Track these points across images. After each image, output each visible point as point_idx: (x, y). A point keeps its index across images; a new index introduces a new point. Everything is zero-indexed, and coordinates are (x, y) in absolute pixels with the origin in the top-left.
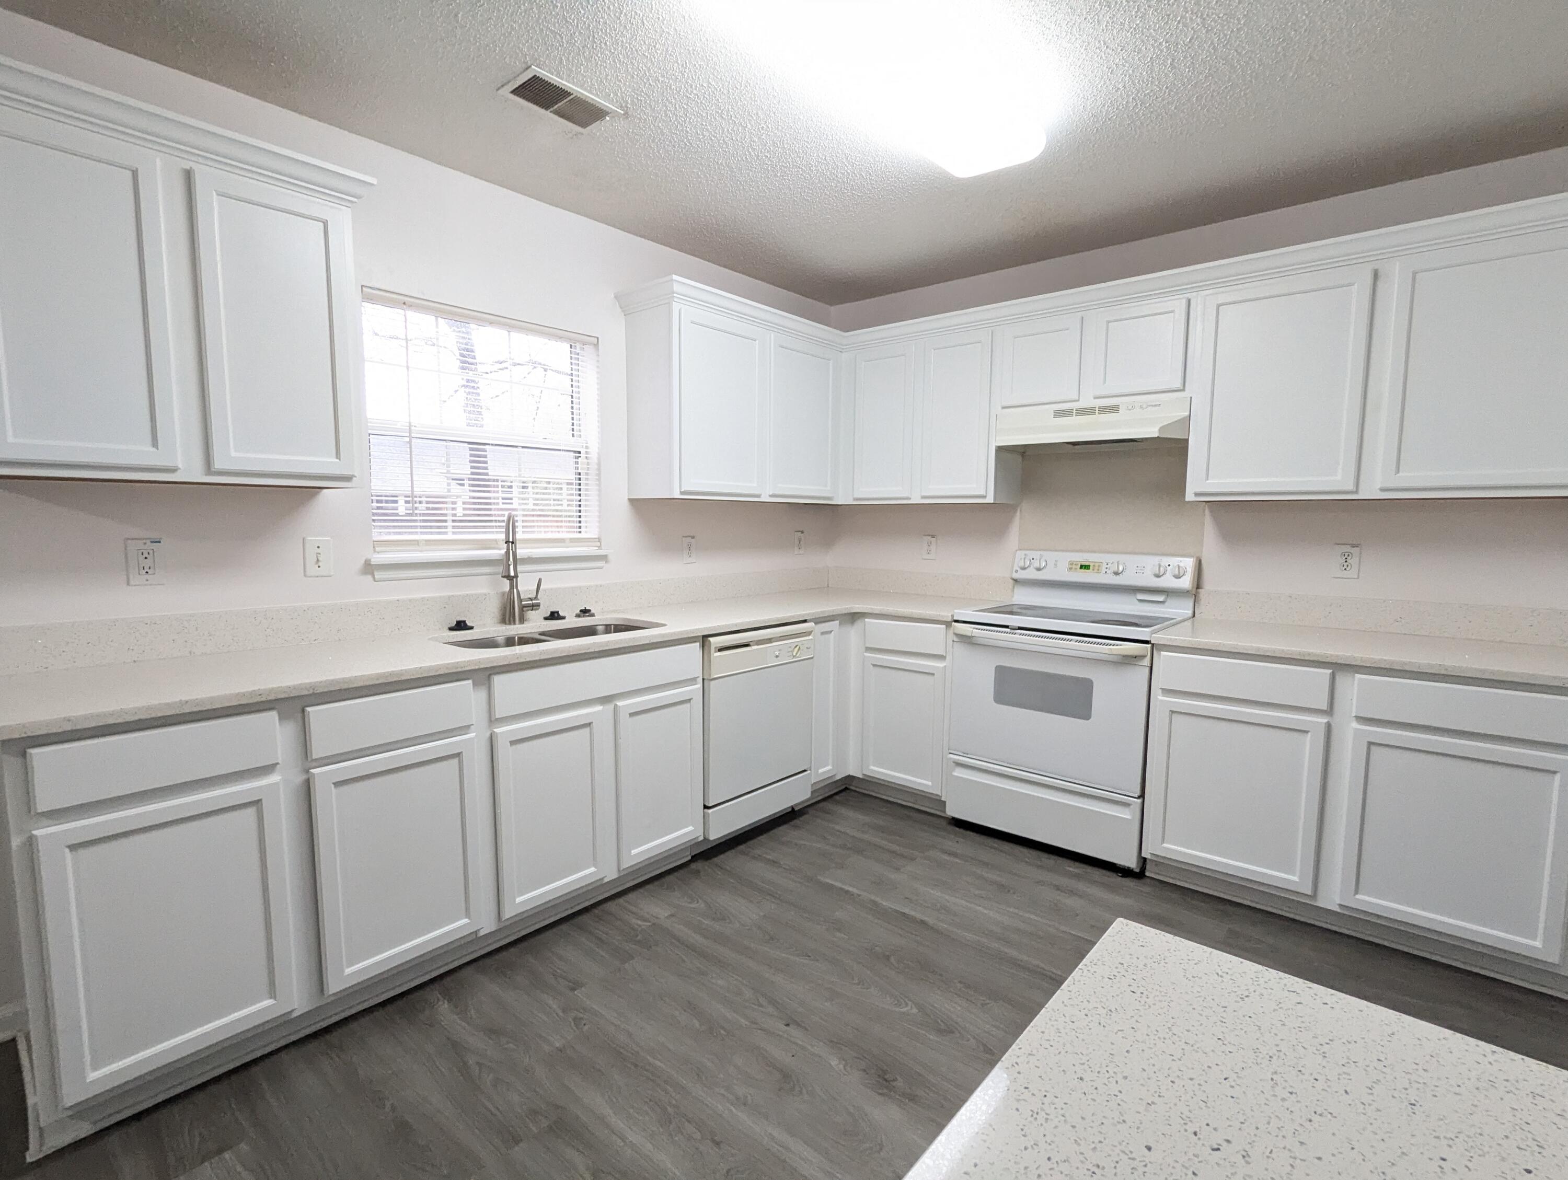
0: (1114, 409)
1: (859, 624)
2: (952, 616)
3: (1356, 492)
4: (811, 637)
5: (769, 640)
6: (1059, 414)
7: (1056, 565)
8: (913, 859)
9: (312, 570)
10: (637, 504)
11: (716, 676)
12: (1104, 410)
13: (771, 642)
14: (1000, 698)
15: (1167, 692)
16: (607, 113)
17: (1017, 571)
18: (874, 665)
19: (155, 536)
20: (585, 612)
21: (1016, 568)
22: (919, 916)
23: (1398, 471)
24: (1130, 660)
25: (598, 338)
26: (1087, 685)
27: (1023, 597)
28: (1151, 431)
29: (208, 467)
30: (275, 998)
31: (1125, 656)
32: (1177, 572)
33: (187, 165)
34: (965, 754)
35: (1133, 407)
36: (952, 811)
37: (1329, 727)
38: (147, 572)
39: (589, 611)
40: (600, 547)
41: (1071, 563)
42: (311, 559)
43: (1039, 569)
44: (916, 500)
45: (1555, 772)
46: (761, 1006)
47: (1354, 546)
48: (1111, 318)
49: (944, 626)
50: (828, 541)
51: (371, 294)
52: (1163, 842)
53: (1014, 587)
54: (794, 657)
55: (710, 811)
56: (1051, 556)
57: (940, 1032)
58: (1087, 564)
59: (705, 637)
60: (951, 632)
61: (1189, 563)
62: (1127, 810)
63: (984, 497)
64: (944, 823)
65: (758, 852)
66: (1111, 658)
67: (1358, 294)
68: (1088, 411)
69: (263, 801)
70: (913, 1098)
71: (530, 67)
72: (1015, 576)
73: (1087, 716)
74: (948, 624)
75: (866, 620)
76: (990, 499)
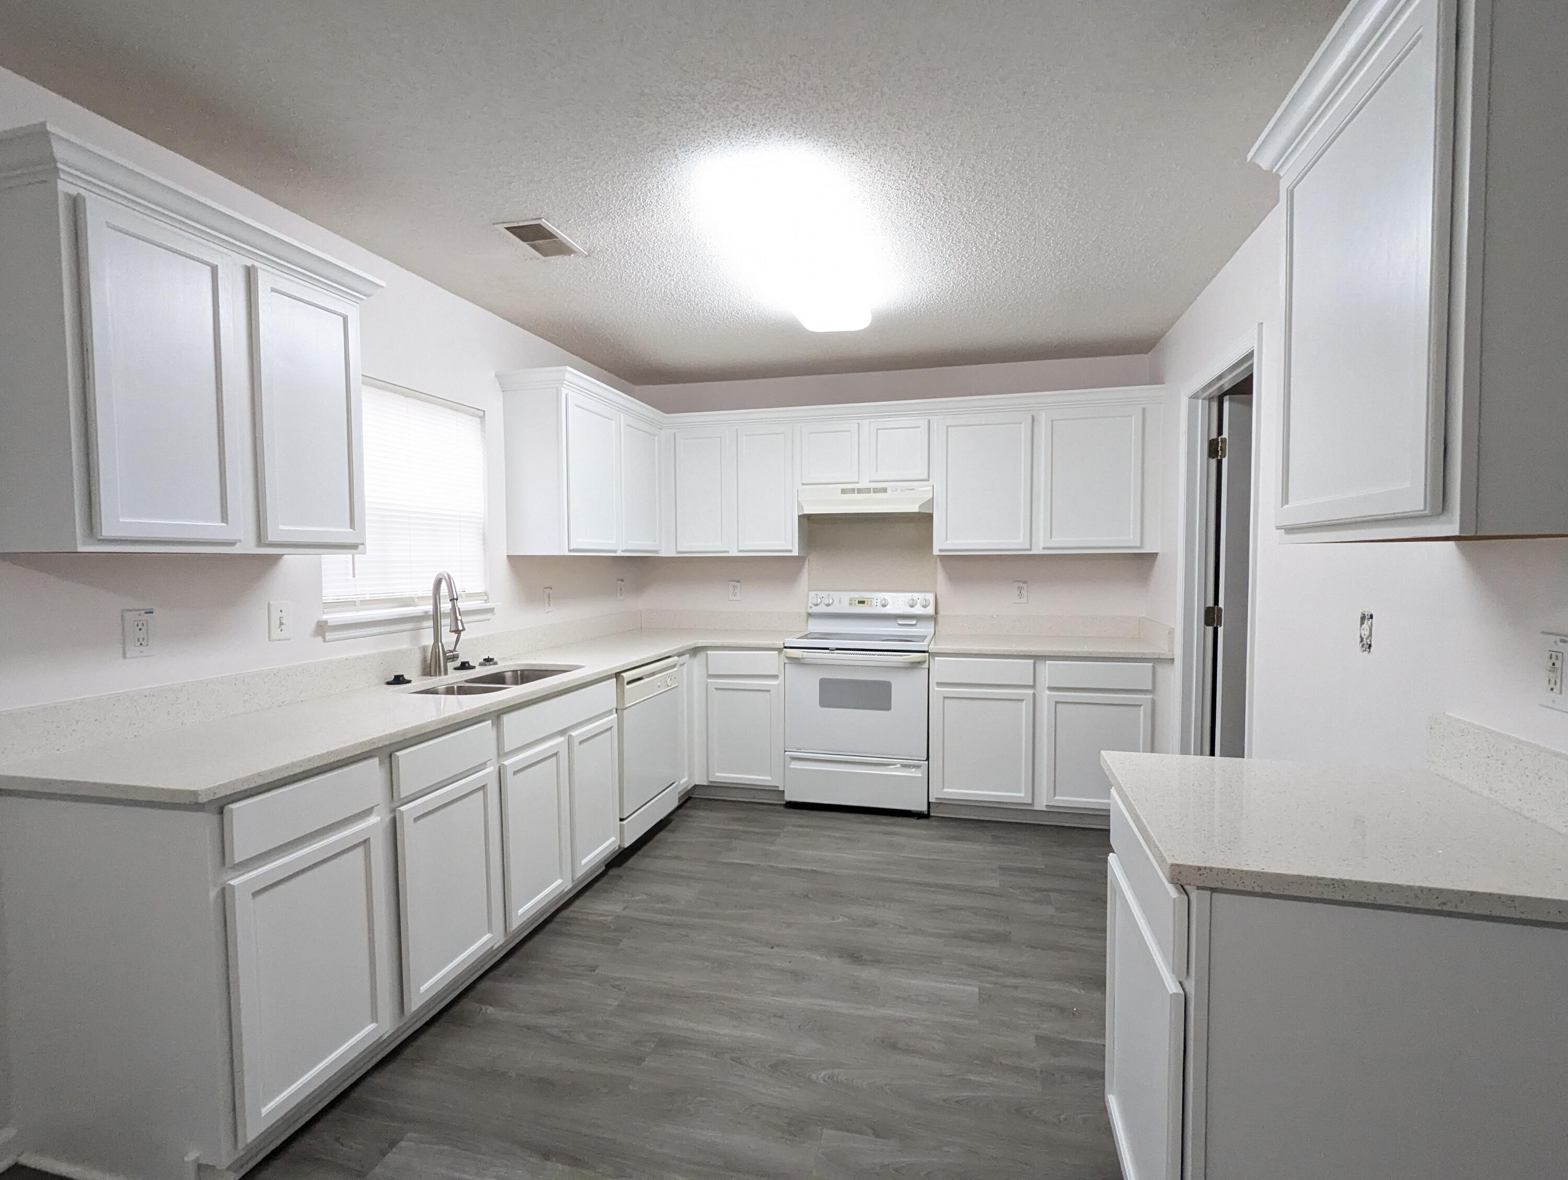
0: (884, 490)
1: (701, 656)
2: (784, 644)
3: (1030, 550)
4: (675, 669)
5: (653, 674)
6: (844, 491)
7: (840, 601)
8: (778, 835)
9: (276, 633)
10: (516, 561)
11: (628, 706)
12: (876, 491)
13: (655, 675)
14: (824, 703)
15: (939, 684)
16: (574, 252)
17: (811, 607)
18: (717, 689)
19: (148, 607)
20: (488, 661)
21: (810, 605)
22: (809, 868)
23: (1051, 538)
24: (916, 665)
25: (484, 411)
26: (887, 686)
27: (816, 626)
28: (914, 508)
29: (260, 539)
30: (377, 1022)
31: (913, 663)
32: (924, 603)
33: (249, 263)
34: (799, 750)
35: (896, 490)
36: (789, 797)
37: (1034, 694)
38: (141, 644)
39: (492, 659)
40: (486, 601)
41: (851, 600)
42: (275, 623)
43: (828, 605)
44: (734, 553)
45: (1140, 706)
46: (745, 943)
47: (1024, 583)
48: (881, 427)
49: (777, 652)
50: (639, 587)
51: (370, 381)
52: (943, 788)
53: (807, 620)
54: (668, 686)
55: (624, 822)
56: (836, 595)
57: (869, 926)
58: (863, 600)
59: (618, 675)
60: (783, 655)
61: (930, 597)
62: (918, 770)
63: (791, 551)
64: (782, 808)
65: (658, 852)
66: (902, 665)
67: (1025, 428)
68: (868, 491)
69: (371, 840)
70: (878, 961)
71: (541, 218)
72: (810, 611)
73: (887, 707)
74: (780, 650)
75: (708, 652)
76: (795, 553)
